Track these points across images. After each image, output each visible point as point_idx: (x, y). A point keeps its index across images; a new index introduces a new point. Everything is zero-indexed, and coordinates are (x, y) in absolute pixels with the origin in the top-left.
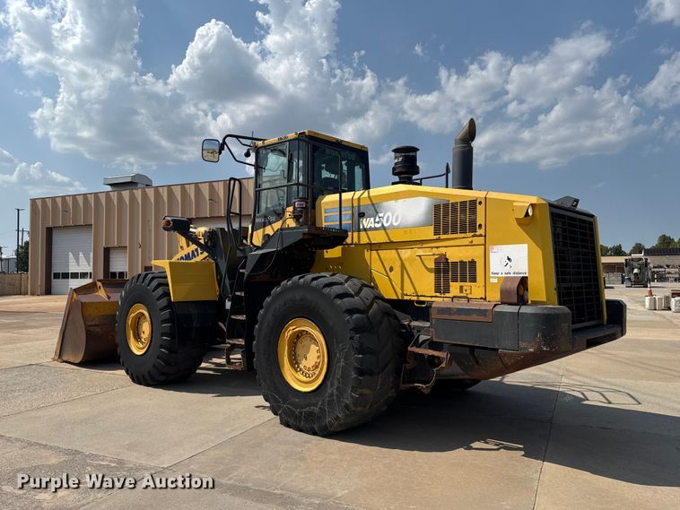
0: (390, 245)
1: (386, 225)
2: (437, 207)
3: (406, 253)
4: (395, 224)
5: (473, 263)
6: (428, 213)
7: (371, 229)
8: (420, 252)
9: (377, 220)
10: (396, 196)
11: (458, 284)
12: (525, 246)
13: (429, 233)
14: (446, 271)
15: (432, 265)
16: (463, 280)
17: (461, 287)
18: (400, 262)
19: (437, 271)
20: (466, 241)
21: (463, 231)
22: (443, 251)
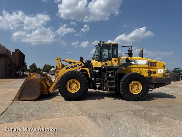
0: (138, 67)
1: (137, 64)
2: (148, 62)
3: (141, 69)
4: (139, 64)
5: (155, 71)
6: (147, 63)
7: (133, 64)
8: (145, 69)
9: (135, 63)
10: (140, 59)
11: (152, 74)
12: (163, 69)
13: (147, 66)
14: (150, 72)
15: (147, 71)
16: (153, 74)
17: (153, 75)
18: (140, 71)
19: (148, 72)
20: (154, 68)
21: (154, 66)
22: (150, 69)
